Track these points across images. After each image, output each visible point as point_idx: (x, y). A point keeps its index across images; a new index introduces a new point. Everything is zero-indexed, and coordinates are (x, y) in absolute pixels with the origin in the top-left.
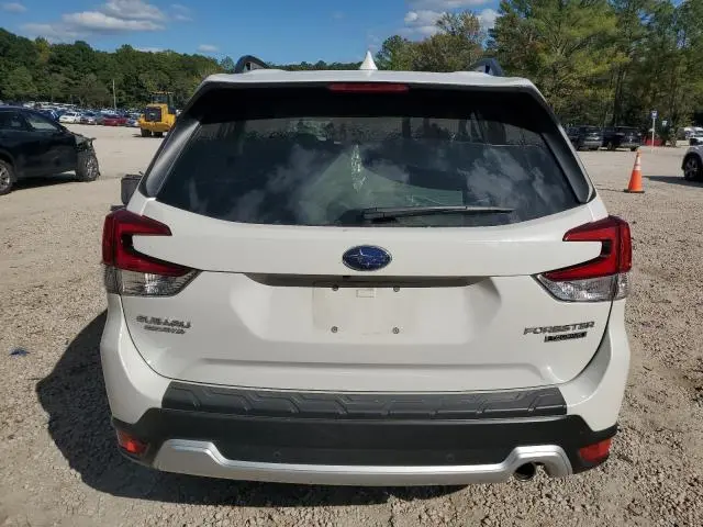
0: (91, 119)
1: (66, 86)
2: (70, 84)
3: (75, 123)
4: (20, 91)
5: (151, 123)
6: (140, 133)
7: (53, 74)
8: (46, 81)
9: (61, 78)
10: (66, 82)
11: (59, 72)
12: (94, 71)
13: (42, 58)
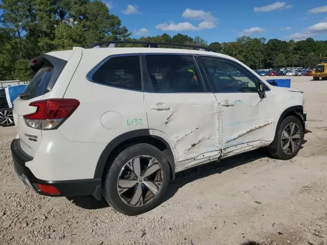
0: (300, 74)
1: (299, 59)
2: (301, 58)
3: (293, 75)
4: (280, 64)
5: (318, 73)
6: (313, 79)
7: (295, 55)
8: (291, 58)
9: (298, 56)
10: (300, 57)
11: (297, 54)
12: (314, 51)
13: (291, 48)
